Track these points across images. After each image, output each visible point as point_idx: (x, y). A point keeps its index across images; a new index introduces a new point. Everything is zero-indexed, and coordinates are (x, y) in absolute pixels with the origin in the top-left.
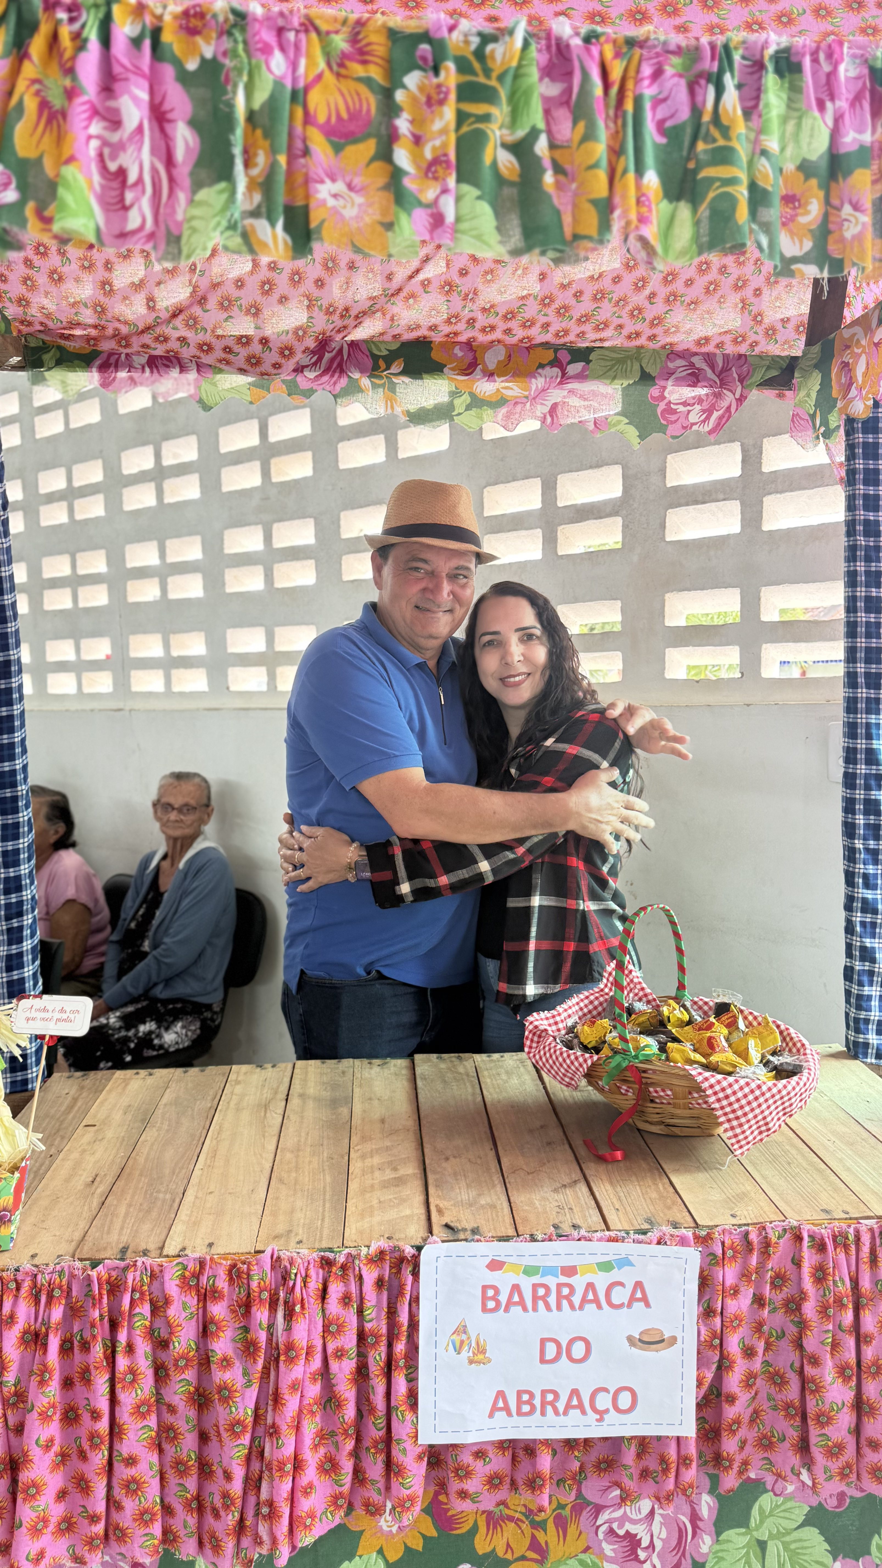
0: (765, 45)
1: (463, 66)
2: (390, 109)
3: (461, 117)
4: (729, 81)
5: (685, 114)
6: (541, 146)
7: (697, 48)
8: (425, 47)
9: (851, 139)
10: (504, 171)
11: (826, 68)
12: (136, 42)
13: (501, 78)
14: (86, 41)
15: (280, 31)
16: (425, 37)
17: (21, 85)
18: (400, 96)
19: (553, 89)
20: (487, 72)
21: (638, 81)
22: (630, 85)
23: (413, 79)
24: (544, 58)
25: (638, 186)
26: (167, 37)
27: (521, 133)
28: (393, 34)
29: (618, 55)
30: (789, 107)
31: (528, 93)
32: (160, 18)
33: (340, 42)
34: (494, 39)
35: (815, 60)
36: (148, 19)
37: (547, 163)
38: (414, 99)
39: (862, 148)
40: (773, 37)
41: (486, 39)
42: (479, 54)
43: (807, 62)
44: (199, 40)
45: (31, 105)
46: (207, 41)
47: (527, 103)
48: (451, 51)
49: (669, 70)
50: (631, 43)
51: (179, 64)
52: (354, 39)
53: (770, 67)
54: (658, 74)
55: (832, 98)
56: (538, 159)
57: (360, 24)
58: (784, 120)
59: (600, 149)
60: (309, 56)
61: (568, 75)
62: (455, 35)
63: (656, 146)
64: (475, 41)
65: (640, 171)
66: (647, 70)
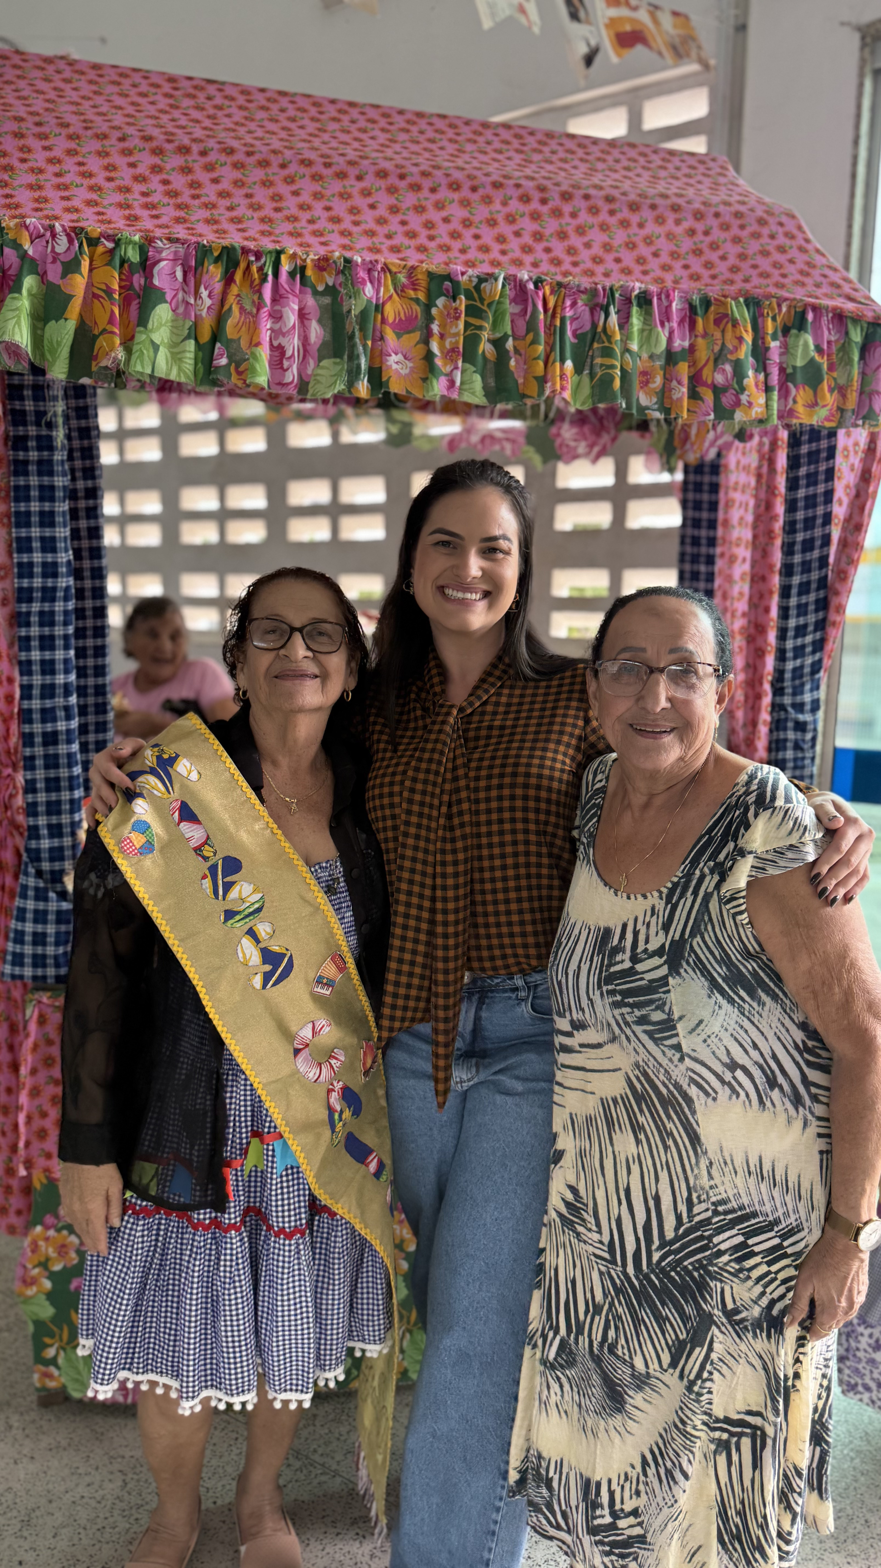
0: (633, 289)
1: (469, 296)
2: (430, 319)
3: (467, 325)
4: (612, 310)
5: (588, 327)
6: (510, 344)
7: (596, 290)
8: (447, 283)
9: (677, 343)
10: (488, 355)
11: (665, 303)
12: (292, 274)
13: (490, 305)
14: (266, 275)
15: (369, 271)
16: (448, 277)
17: (231, 299)
18: (434, 311)
19: (517, 309)
20: (482, 300)
21: (563, 309)
22: (559, 310)
23: (440, 302)
24: (513, 294)
25: (562, 369)
26: (309, 272)
27: (498, 335)
28: (430, 275)
29: (552, 292)
30: (644, 323)
31: (503, 314)
32: (305, 261)
33: (402, 278)
34: (486, 280)
35: (659, 299)
36: (299, 262)
37: (512, 353)
38: (441, 312)
39: (683, 349)
40: (638, 285)
41: (481, 280)
42: (477, 288)
43: (655, 300)
44: (325, 274)
45: (235, 309)
46: (330, 275)
47: (503, 319)
48: (463, 287)
49: (580, 303)
50: (560, 285)
51: (314, 288)
52: (409, 276)
53: (635, 303)
54: (574, 304)
55: (669, 320)
56: (507, 352)
57: (413, 268)
58: (642, 331)
59: (541, 348)
60: (386, 287)
61: (525, 301)
62: (465, 277)
63: (572, 344)
64: (475, 280)
65: (563, 361)
66: (568, 303)
